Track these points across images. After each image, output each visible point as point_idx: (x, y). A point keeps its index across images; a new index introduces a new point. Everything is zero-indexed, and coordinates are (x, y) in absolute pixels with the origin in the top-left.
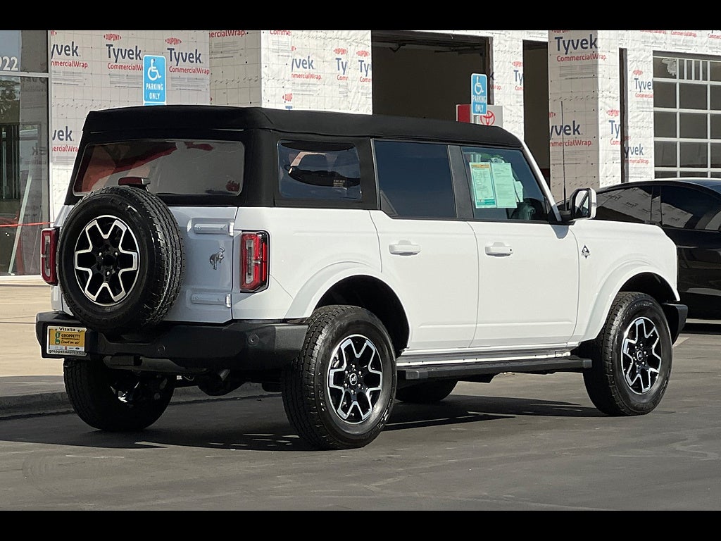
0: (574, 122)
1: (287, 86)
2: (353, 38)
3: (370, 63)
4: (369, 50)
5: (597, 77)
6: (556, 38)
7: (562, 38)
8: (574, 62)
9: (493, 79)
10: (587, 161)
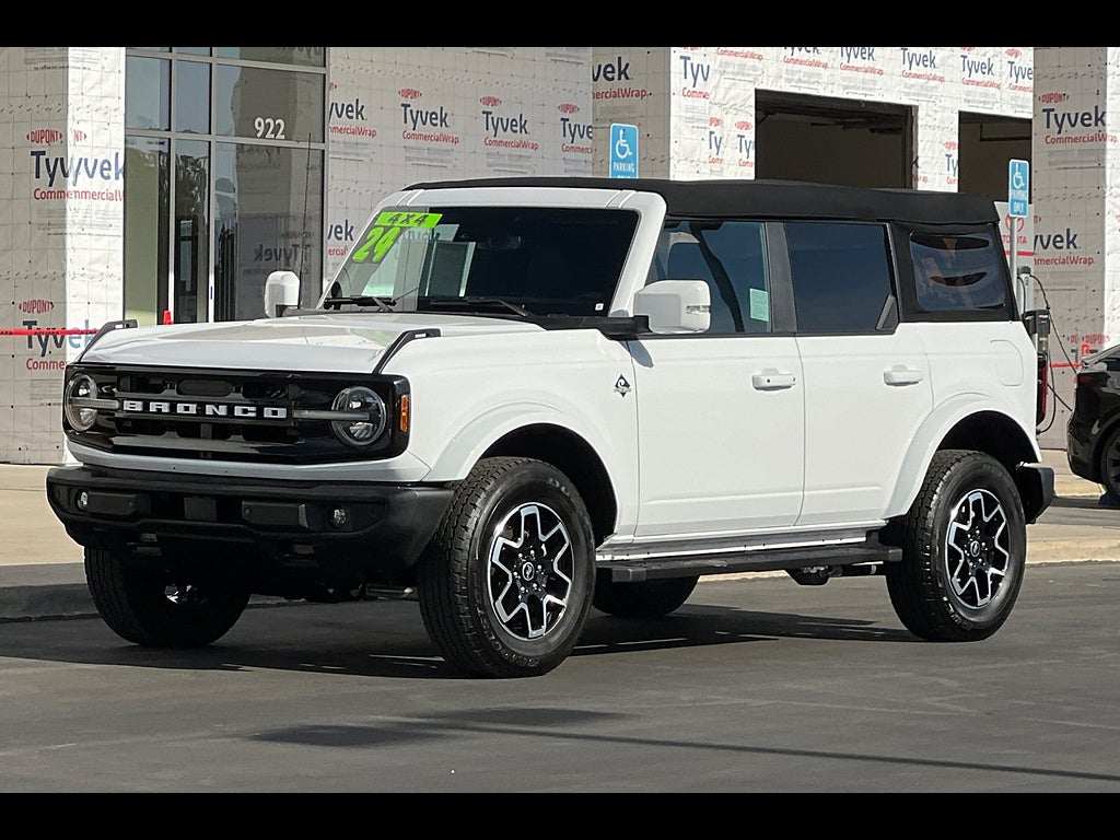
0: (1068, 230)
1: (703, 171)
2: (731, 103)
3: (753, 139)
4: (752, 121)
5: (1104, 167)
6: (1044, 111)
7: (1053, 110)
8: (1070, 145)
9: (917, 167)
10: (1087, 288)
